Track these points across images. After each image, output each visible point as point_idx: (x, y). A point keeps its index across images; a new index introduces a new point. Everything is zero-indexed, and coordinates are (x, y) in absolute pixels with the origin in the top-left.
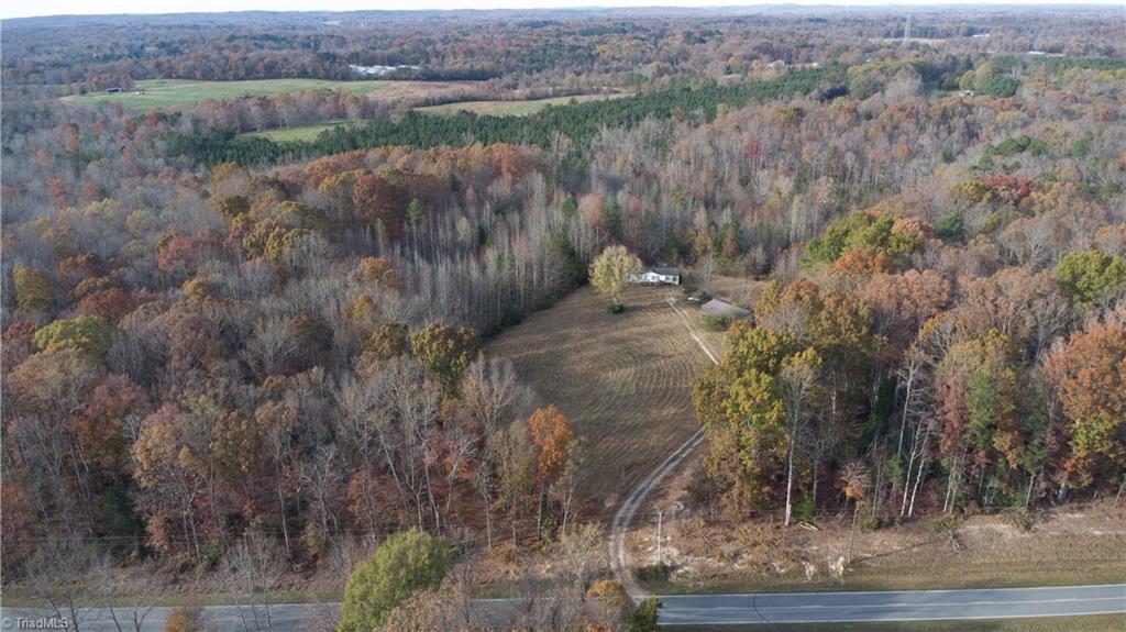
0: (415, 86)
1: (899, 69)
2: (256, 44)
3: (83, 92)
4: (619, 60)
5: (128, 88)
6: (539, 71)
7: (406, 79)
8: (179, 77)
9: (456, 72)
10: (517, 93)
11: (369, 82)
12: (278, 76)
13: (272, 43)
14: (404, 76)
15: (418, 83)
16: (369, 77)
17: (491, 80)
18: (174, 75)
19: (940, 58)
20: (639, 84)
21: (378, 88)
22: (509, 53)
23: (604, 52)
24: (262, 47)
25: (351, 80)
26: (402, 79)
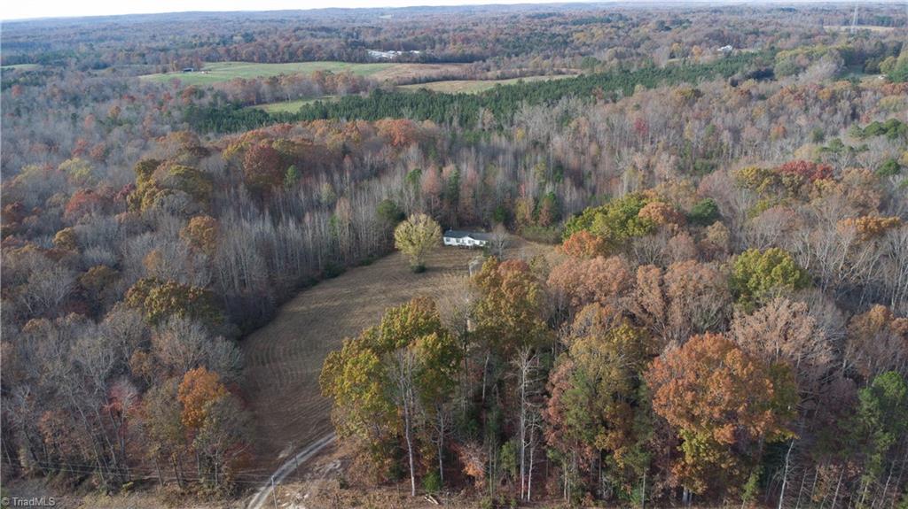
0: (414, 67)
1: (825, 53)
2: (312, 35)
3: (165, 71)
4: (589, 46)
5: (198, 69)
6: (517, 55)
7: (408, 62)
8: (242, 60)
9: (451, 56)
10: (489, 74)
11: (378, 65)
12: (312, 60)
13: (324, 33)
14: (407, 59)
15: (418, 65)
16: (381, 60)
17: (475, 63)
18: (238, 59)
19: (870, 44)
20: (592, 67)
21: (384, 69)
22: (498, 40)
23: (578, 39)
24: (316, 37)
25: (367, 62)
26: (405, 62)
